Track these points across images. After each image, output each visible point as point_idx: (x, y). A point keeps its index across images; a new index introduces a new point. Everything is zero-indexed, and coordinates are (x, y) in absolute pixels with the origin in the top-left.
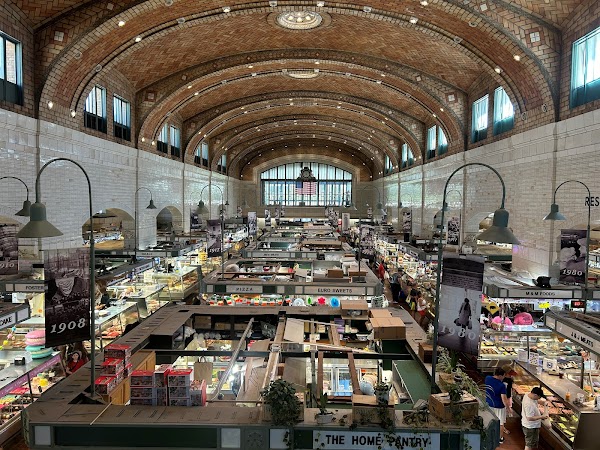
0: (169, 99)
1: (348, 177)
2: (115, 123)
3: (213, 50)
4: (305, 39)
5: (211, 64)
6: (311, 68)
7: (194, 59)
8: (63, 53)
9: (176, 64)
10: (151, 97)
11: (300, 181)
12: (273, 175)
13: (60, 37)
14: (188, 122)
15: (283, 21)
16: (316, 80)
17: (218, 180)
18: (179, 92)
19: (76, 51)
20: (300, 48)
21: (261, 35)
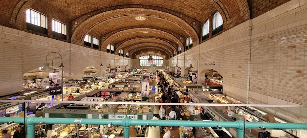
0: (109, 38)
1: (162, 58)
2: (94, 44)
3: (120, 26)
4: (143, 23)
5: (120, 29)
6: (146, 30)
7: (115, 28)
8: (77, 27)
9: (110, 29)
10: (104, 37)
11: (149, 59)
12: (142, 58)
13: (76, 23)
14: (116, 44)
15: (136, 19)
16: (148, 34)
17: (126, 59)
18: (111, 36)
19: (81, 26)
20: (142, 26)
21: (132, 22)
